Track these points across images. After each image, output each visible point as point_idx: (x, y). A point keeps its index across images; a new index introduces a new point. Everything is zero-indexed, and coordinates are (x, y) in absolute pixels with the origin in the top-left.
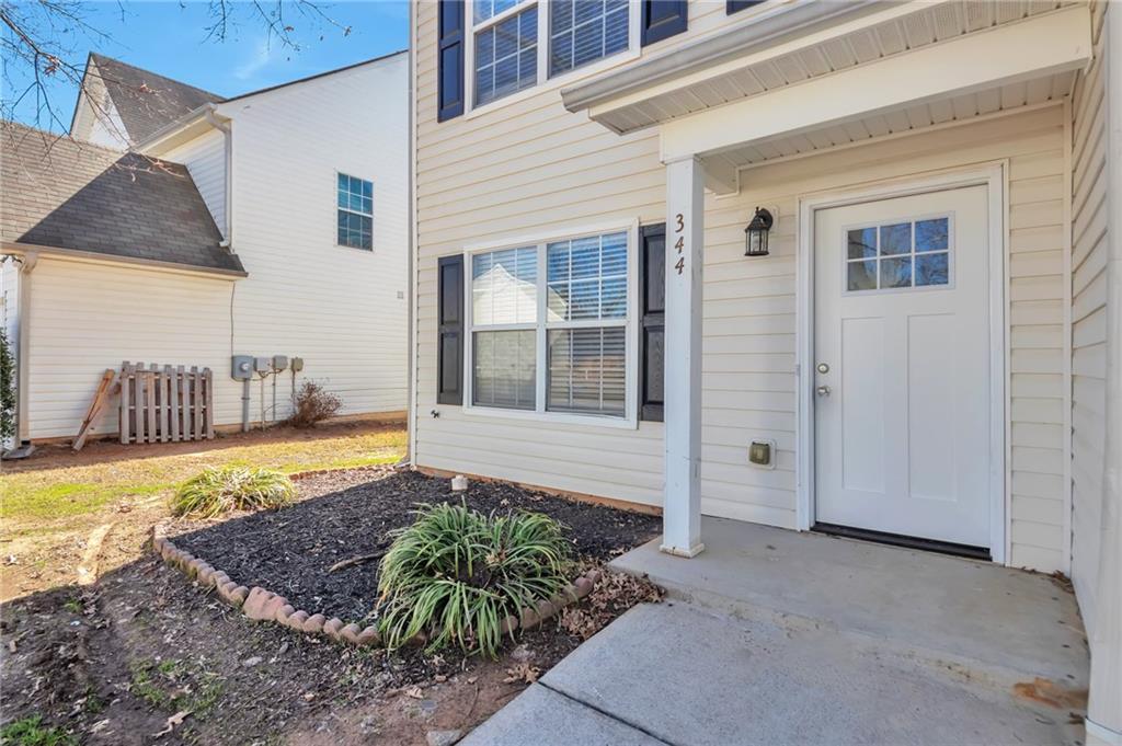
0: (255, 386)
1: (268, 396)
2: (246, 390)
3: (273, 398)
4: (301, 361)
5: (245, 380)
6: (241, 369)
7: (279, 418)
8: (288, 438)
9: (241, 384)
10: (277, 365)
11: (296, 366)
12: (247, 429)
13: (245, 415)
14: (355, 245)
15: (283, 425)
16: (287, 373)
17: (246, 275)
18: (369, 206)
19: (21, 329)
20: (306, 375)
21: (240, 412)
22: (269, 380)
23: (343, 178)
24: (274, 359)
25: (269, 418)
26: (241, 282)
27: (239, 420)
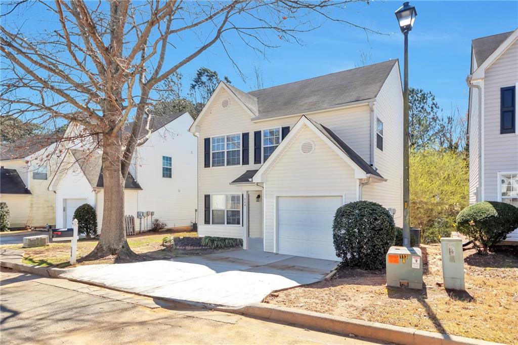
0: (143, 219)
1: (146, 223)
2: (141, 221)
3: (147, 223)
4: (154, 212)
5: (141, 218)
6: (140, 215)
7: (149, 229)
8: (152, 234)
9: (139, 220)
10: (148, 214)
11: (152, 214)
12: (141, 232)
13: (140, 229)
14: (167, 177)
15: (150, 231)
16: (150, 216)
17: (142, 189)
18: (170, 164)
19: (96, 205)
20: (155, 217)
21: (139, 228)
22: (146, 218)
23: (164, 157)
24: (147, 212)
25: (146, 229)
26: (140, 191)
27: (139, 230)
